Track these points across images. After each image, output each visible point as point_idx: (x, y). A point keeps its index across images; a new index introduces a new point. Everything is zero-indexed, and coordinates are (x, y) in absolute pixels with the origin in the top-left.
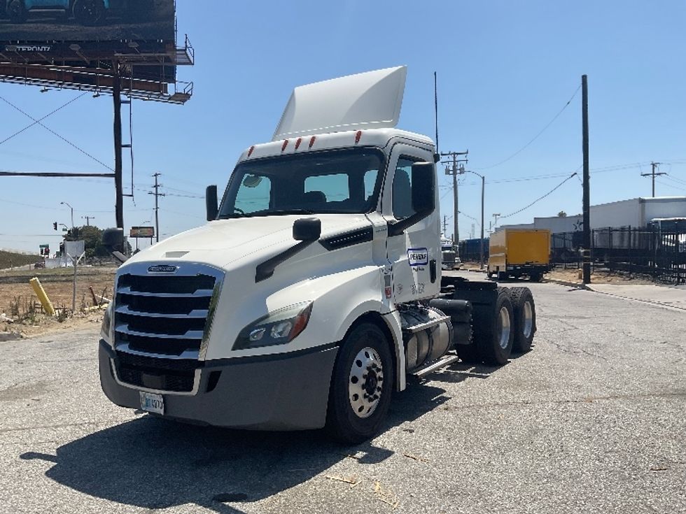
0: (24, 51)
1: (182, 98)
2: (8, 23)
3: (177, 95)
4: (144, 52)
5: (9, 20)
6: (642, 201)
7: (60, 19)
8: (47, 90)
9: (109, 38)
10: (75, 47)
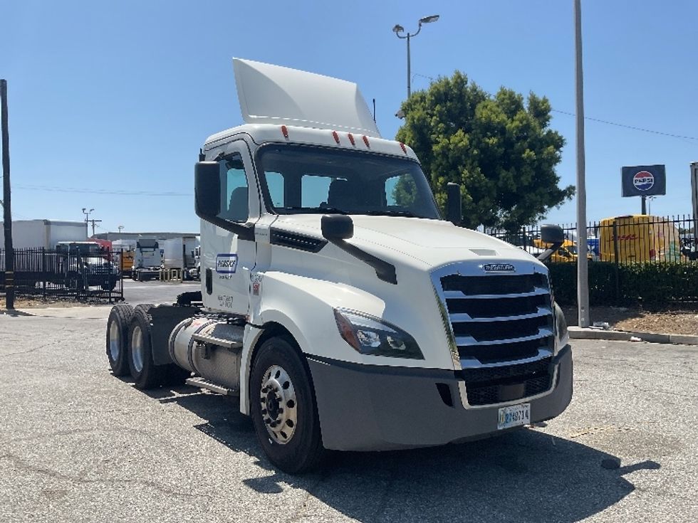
6: (47, 223)
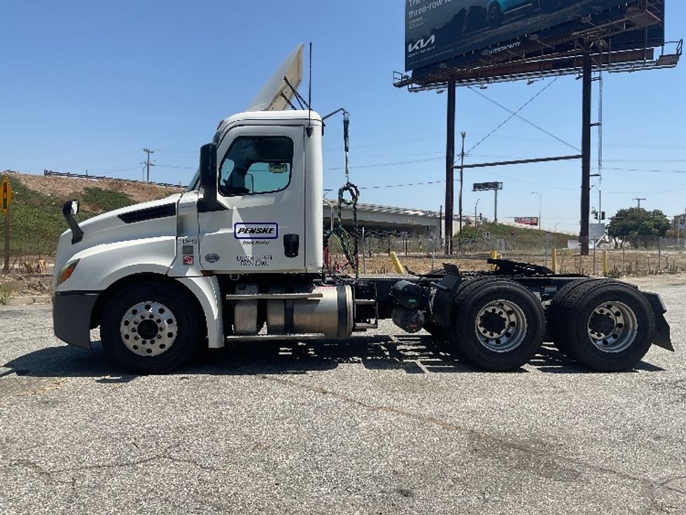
0: (500, 52)
1: (671, 60)
2: (488, 30)
3: (663, 58)
4: (600, 24)
5: (488, 28)
7: (528, 13)
8: (533, 82)
9: (569, 18)
10: (535, 37)
